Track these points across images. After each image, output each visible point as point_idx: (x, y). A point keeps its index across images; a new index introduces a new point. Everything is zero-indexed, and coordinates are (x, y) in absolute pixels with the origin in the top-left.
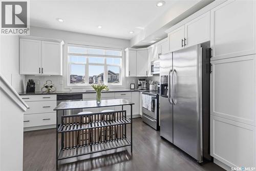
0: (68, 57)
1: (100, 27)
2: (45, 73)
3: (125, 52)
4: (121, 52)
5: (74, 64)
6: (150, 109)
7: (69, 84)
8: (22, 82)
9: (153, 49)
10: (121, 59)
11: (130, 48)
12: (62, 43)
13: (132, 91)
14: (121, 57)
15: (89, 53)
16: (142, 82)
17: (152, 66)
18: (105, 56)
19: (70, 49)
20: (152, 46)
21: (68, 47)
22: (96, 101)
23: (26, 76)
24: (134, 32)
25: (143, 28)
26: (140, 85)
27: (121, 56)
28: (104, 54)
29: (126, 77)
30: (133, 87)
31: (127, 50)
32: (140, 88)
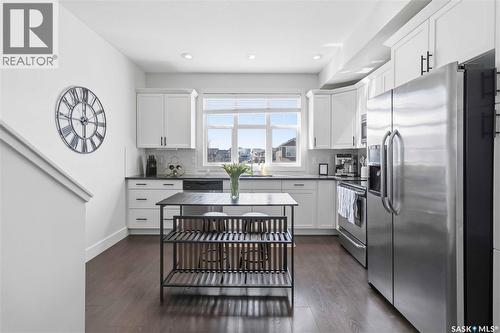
0: (204, 116)
1: (252, 57)
2: (169, 145)
3: (308, 99)
4: (299, 100)
5: (213, 128)
6: (351, 220)
7: (205, 163)
8: (140, 159)
9: (366, 87)
10: (299, 114)
11: (318, 90)
12: (194, 93)
13: (321, 178)
14: (300, 110)
15: (238, 107)
16: (343, 160)
17: (364, 125)
18: (268, 110)
19: (208, 103)
20: (365, 80)
21: (204, 100)
22: (229, 195)
23: (147, 149)
24: (321, 56)
25: (341, 45)
26: (340, 167)
27: (299, 107)
28: (266, 107)
29: (309, 151)
30: (324, 170)
31: (310, 94)
32: (340, 172)
